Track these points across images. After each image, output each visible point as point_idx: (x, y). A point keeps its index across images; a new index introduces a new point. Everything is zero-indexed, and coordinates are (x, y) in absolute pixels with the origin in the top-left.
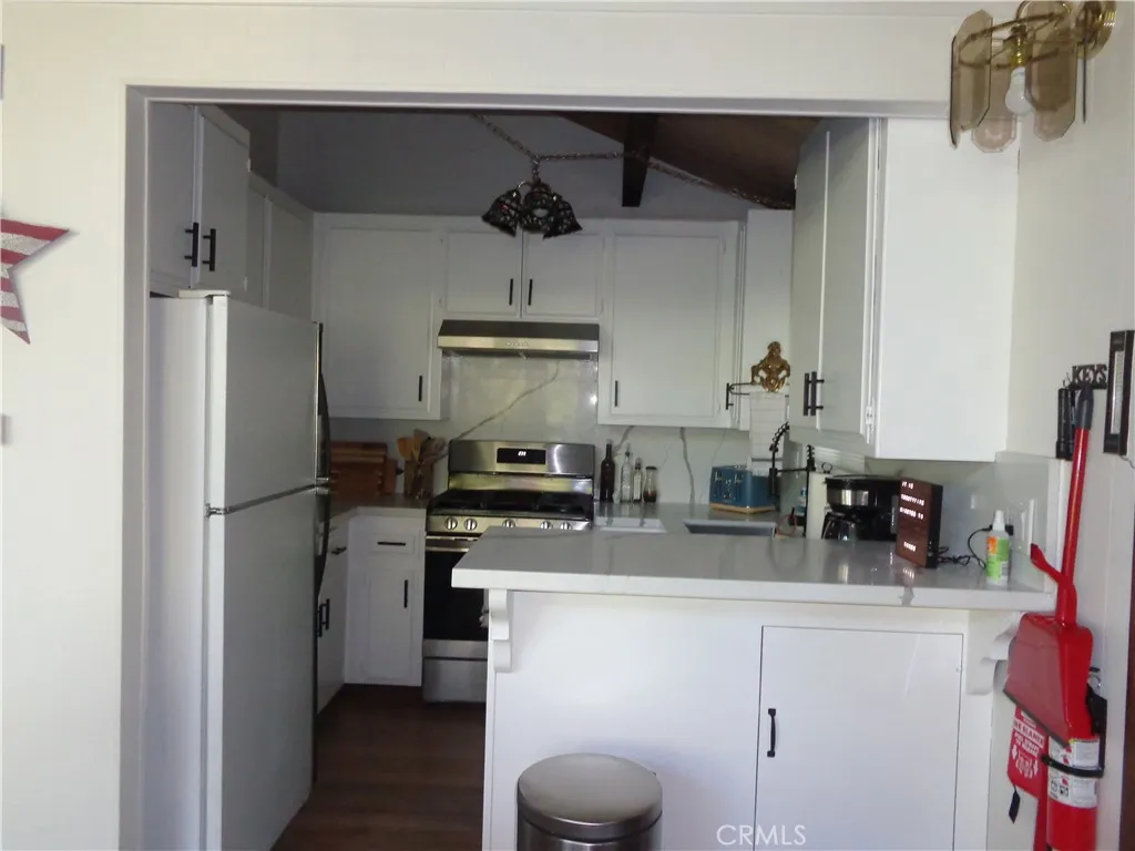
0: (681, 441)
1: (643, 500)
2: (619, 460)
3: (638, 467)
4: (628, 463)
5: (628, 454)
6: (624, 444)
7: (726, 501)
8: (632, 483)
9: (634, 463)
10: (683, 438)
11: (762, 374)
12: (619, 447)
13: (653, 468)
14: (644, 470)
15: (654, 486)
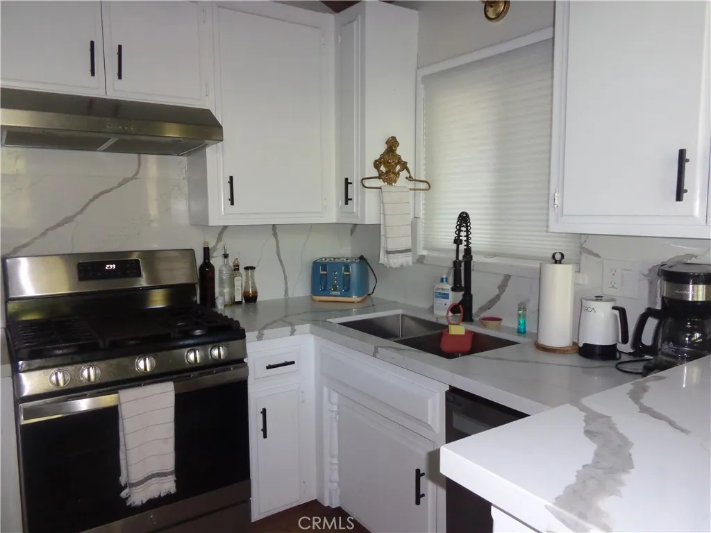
0: (273, 240)
1: (244, 301)
2: (216, 261)
3: (236, 268)
4: (226, 265)
5: (226, 256)
6: (220, 246)
7: (333, 293)
8: (232, 286)
9: (231, 264)
10: (275, 235)
11: (383, 169)
12: (215, 248)
13: (253, 268)
14: (242, 270)
15: (254, 287)
